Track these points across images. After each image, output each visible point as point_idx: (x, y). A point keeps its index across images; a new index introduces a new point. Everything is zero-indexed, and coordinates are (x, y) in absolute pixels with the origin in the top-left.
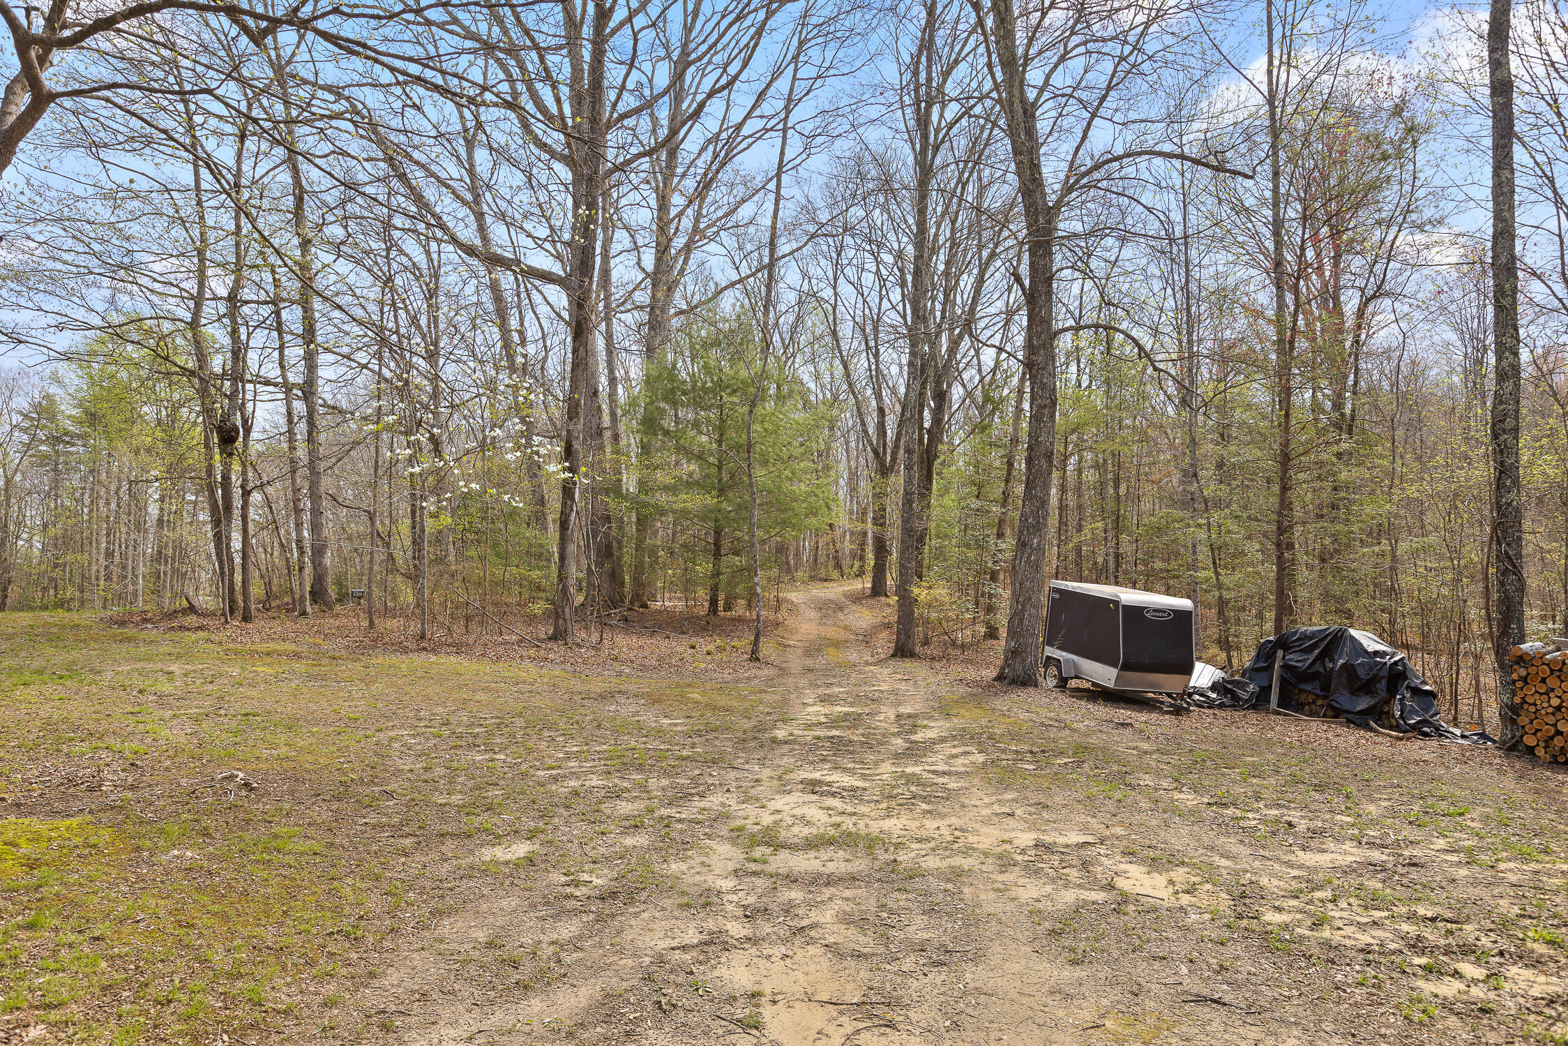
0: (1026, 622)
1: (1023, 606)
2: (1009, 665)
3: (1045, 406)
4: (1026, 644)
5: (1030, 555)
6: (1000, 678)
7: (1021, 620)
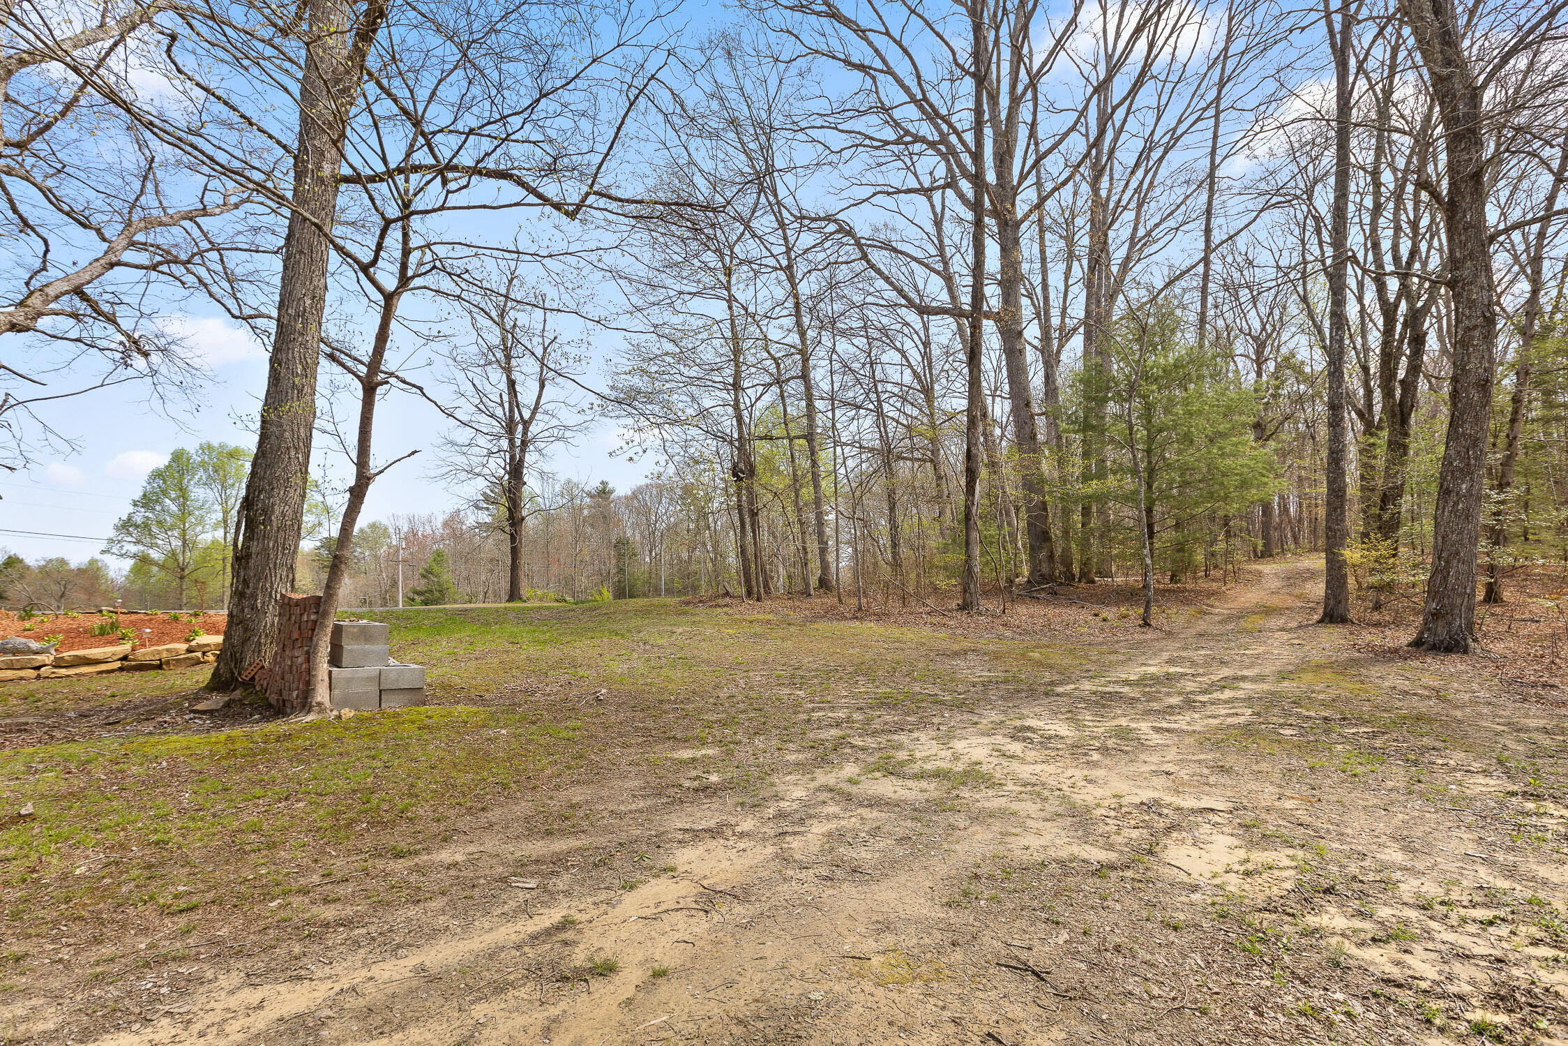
0: (1452, 580)
1: (1447, 562)
2: (1429, 629)
3: (1475, 327)
4: (1453, 606)
5: (1456, 504)
6: (1417, 643)
7: (1445, 578)
